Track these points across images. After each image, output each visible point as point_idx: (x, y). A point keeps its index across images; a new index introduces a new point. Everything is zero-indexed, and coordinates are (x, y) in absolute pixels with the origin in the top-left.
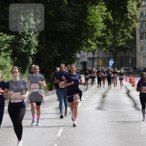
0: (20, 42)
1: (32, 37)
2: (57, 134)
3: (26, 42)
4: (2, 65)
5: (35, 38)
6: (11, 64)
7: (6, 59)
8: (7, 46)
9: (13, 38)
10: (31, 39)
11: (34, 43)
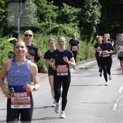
0: (86, 14)
1: (96, 10)
2: (118, 91)
3: (91, 14)
4: (71, 34)
5: (98, 11)
6: (78, 33)
7: (74, 28)
8: (75, 18)
9: (80, 11)
10: (94, 11)
11: (98, 15)
